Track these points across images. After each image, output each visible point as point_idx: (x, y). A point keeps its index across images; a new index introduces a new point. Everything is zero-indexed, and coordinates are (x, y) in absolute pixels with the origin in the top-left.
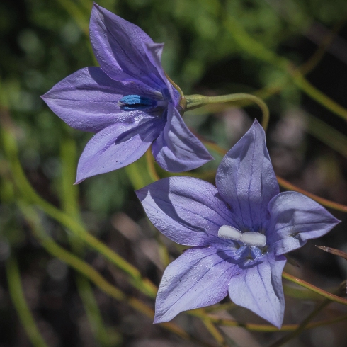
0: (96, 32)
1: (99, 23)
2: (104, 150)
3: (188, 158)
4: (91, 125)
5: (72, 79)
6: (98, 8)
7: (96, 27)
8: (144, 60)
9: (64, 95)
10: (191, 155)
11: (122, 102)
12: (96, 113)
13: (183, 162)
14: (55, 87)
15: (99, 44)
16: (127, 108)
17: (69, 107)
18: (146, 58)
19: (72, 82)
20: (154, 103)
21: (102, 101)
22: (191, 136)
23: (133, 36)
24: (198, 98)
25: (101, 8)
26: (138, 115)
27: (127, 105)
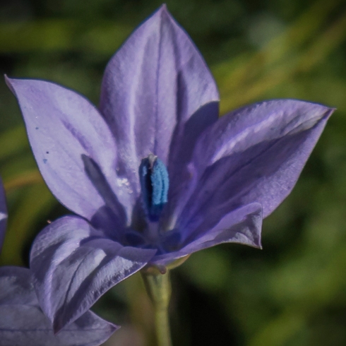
0: (281, 113)
1: (296, 118)
2: (68, 126)
3: (57, 287)
4: (112, 101)
5: (196, 65)
6: (325, 116)
7: (290, 112)
8: (231, 200)
9: (168, 50)
10: (62, 292)
11: (156, 163)
12: (135, 109)
13: (50, 278)
14: (181, 34)
15: (260, 118)
16: (145, 173)
17: (145, 59)
18: (236, 206)
19: (191, 65)
20: (154, 218)
21: (157, 120)
22: (96, 295)
23: (274, 183)
24: (164, 293)
25: (324, 123)
26: (133, 186)
27: (150, 172)
